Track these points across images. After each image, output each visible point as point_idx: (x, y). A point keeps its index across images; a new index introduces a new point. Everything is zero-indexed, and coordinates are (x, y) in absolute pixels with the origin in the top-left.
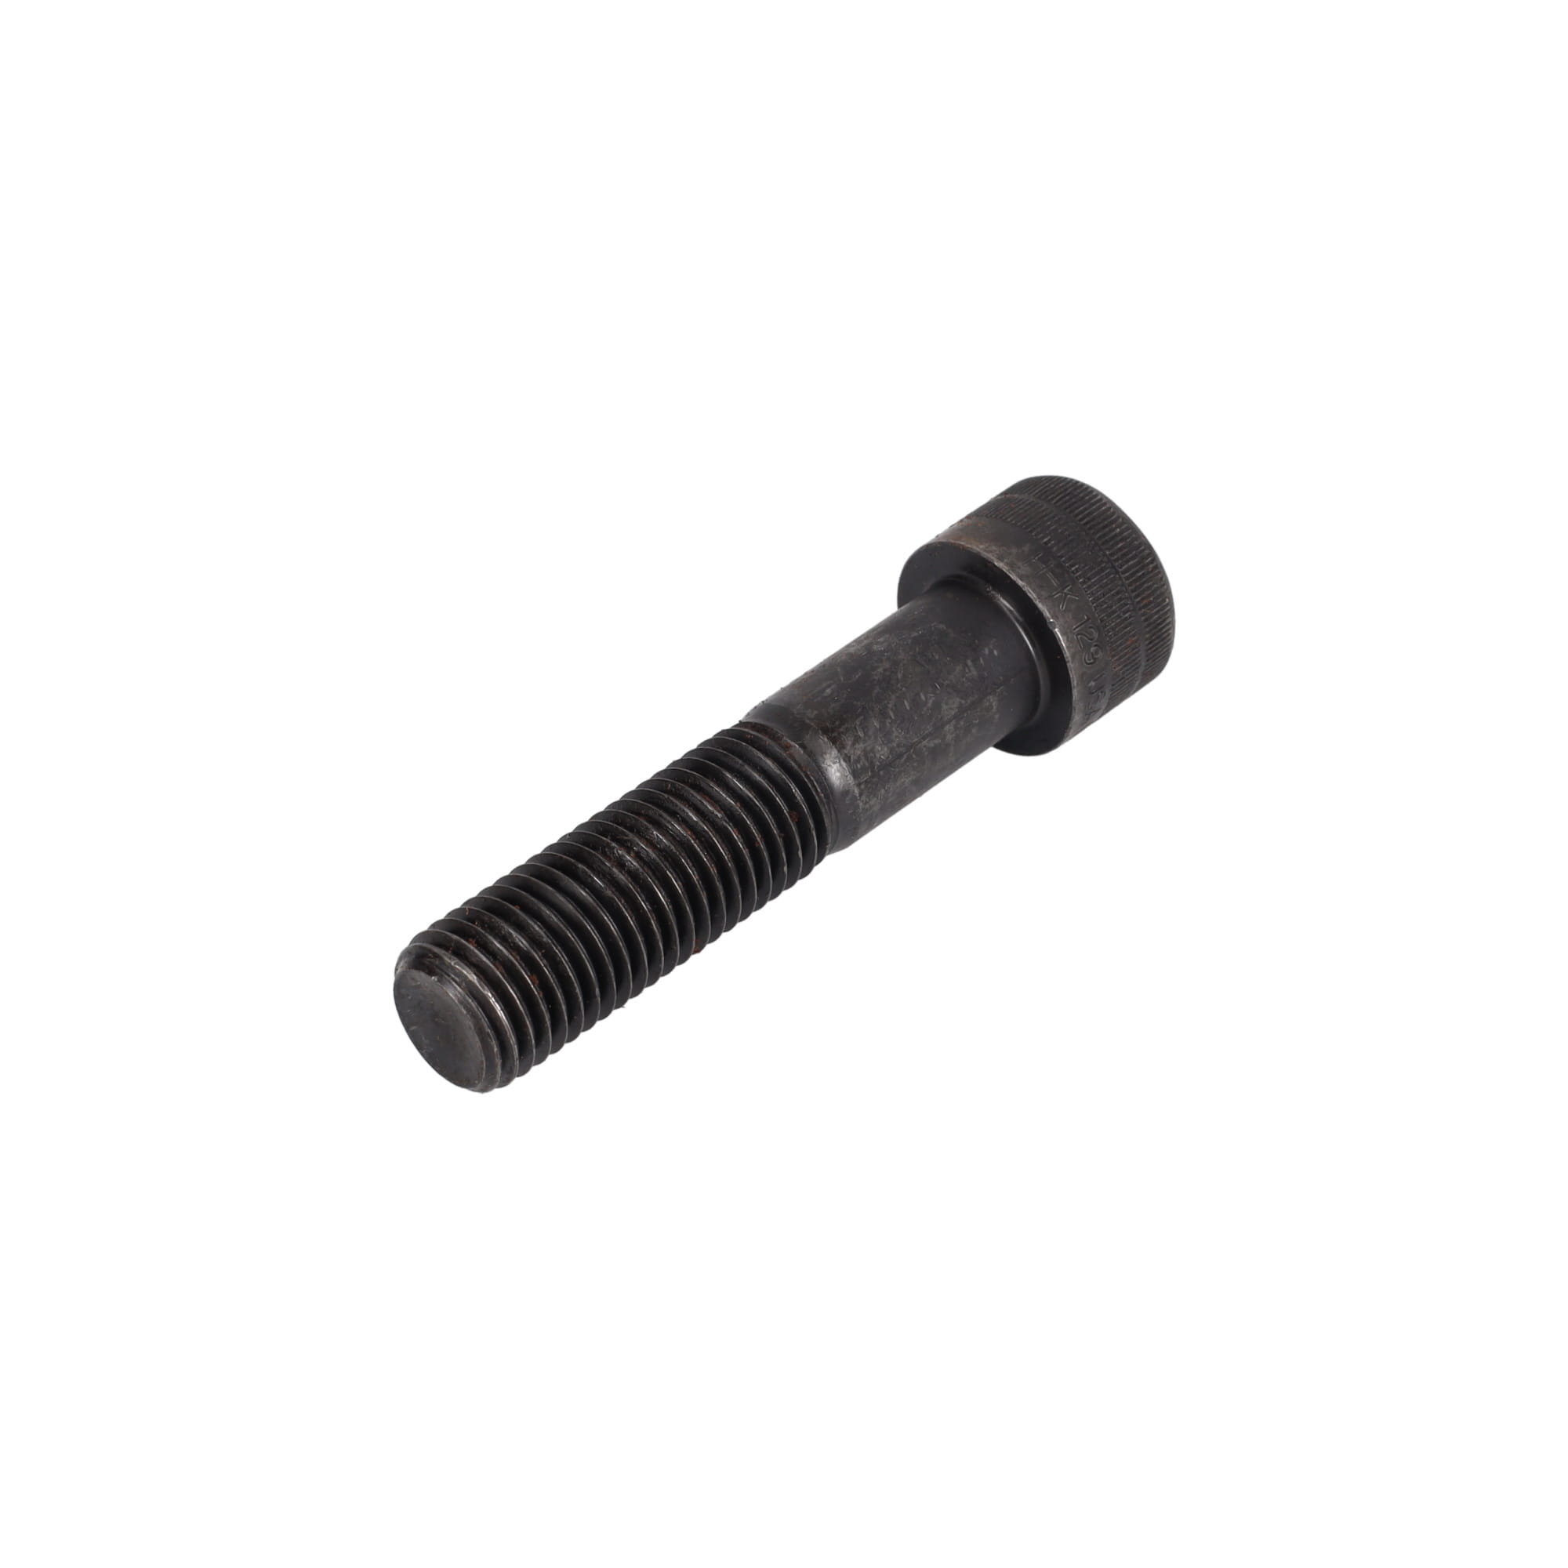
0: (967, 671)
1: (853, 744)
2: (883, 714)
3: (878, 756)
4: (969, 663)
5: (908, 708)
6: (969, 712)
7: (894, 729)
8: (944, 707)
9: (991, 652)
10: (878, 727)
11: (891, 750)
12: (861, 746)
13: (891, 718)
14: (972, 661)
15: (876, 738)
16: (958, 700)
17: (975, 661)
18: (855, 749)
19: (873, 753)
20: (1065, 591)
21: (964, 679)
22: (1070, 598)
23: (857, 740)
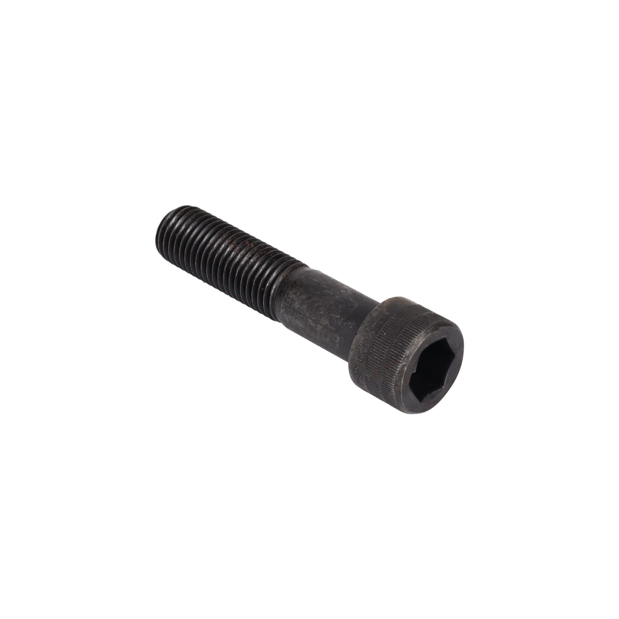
0: (339, 320)
1: (293, 293)
2: (309, 298)
3: (295, 304)
4: (342, 319)
5: (315, 306)
6: (328, 330)
7: (306, 305)
8: (323, 319)
9: (350, 325)
10: (303, 299)
11: (299, 308)
12: (294, 296)
13: (309, 301)
14: (343, 320)
15: (299, 300)
16: (328, 323)
17: (344, 321)
18: (292, 295)
19: (295, 302)
20: (371, 332)
21: (336, 321)
22: (369, 334)
23: (295, 293)
